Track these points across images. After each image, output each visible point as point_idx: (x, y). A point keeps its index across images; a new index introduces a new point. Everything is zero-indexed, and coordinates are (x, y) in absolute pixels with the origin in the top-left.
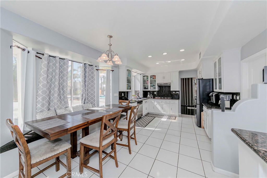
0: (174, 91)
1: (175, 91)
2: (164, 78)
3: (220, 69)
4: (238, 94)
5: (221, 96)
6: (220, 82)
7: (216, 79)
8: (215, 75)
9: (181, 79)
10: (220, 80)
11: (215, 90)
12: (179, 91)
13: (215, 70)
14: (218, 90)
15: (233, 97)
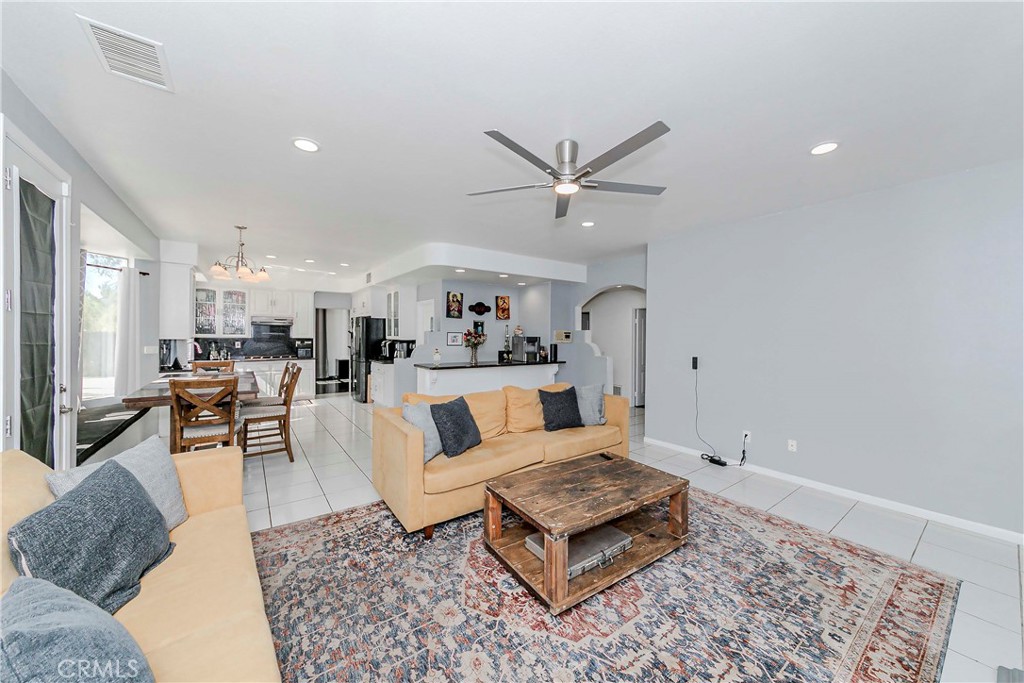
0: (298, 340)
1: (302, 340)
2: (273, 303)
3: (396, 307)
4: (414, 342)
5: (397, 346)
6: (396, 325)
7: (390, 321)
8: (389, 313)
9: (317, 310)
10: (396, 321)
11: (387, 337)
12: (312, 340)
13: (389, 307)
14: (393, 337)
15: (408, 346)
